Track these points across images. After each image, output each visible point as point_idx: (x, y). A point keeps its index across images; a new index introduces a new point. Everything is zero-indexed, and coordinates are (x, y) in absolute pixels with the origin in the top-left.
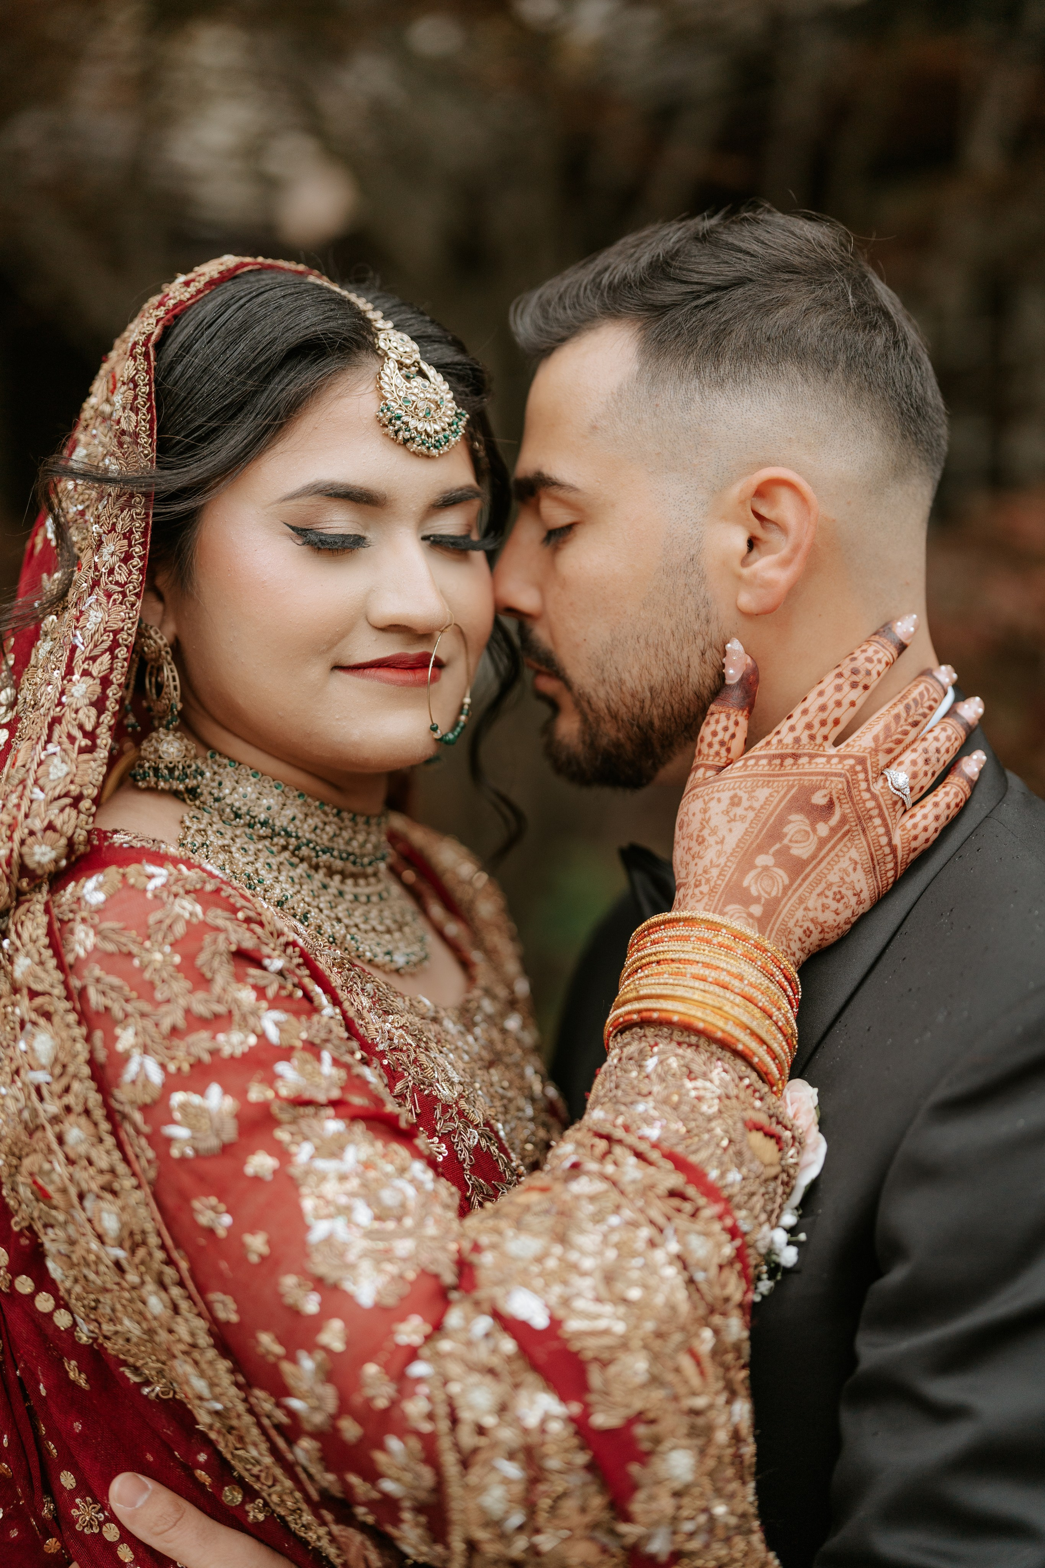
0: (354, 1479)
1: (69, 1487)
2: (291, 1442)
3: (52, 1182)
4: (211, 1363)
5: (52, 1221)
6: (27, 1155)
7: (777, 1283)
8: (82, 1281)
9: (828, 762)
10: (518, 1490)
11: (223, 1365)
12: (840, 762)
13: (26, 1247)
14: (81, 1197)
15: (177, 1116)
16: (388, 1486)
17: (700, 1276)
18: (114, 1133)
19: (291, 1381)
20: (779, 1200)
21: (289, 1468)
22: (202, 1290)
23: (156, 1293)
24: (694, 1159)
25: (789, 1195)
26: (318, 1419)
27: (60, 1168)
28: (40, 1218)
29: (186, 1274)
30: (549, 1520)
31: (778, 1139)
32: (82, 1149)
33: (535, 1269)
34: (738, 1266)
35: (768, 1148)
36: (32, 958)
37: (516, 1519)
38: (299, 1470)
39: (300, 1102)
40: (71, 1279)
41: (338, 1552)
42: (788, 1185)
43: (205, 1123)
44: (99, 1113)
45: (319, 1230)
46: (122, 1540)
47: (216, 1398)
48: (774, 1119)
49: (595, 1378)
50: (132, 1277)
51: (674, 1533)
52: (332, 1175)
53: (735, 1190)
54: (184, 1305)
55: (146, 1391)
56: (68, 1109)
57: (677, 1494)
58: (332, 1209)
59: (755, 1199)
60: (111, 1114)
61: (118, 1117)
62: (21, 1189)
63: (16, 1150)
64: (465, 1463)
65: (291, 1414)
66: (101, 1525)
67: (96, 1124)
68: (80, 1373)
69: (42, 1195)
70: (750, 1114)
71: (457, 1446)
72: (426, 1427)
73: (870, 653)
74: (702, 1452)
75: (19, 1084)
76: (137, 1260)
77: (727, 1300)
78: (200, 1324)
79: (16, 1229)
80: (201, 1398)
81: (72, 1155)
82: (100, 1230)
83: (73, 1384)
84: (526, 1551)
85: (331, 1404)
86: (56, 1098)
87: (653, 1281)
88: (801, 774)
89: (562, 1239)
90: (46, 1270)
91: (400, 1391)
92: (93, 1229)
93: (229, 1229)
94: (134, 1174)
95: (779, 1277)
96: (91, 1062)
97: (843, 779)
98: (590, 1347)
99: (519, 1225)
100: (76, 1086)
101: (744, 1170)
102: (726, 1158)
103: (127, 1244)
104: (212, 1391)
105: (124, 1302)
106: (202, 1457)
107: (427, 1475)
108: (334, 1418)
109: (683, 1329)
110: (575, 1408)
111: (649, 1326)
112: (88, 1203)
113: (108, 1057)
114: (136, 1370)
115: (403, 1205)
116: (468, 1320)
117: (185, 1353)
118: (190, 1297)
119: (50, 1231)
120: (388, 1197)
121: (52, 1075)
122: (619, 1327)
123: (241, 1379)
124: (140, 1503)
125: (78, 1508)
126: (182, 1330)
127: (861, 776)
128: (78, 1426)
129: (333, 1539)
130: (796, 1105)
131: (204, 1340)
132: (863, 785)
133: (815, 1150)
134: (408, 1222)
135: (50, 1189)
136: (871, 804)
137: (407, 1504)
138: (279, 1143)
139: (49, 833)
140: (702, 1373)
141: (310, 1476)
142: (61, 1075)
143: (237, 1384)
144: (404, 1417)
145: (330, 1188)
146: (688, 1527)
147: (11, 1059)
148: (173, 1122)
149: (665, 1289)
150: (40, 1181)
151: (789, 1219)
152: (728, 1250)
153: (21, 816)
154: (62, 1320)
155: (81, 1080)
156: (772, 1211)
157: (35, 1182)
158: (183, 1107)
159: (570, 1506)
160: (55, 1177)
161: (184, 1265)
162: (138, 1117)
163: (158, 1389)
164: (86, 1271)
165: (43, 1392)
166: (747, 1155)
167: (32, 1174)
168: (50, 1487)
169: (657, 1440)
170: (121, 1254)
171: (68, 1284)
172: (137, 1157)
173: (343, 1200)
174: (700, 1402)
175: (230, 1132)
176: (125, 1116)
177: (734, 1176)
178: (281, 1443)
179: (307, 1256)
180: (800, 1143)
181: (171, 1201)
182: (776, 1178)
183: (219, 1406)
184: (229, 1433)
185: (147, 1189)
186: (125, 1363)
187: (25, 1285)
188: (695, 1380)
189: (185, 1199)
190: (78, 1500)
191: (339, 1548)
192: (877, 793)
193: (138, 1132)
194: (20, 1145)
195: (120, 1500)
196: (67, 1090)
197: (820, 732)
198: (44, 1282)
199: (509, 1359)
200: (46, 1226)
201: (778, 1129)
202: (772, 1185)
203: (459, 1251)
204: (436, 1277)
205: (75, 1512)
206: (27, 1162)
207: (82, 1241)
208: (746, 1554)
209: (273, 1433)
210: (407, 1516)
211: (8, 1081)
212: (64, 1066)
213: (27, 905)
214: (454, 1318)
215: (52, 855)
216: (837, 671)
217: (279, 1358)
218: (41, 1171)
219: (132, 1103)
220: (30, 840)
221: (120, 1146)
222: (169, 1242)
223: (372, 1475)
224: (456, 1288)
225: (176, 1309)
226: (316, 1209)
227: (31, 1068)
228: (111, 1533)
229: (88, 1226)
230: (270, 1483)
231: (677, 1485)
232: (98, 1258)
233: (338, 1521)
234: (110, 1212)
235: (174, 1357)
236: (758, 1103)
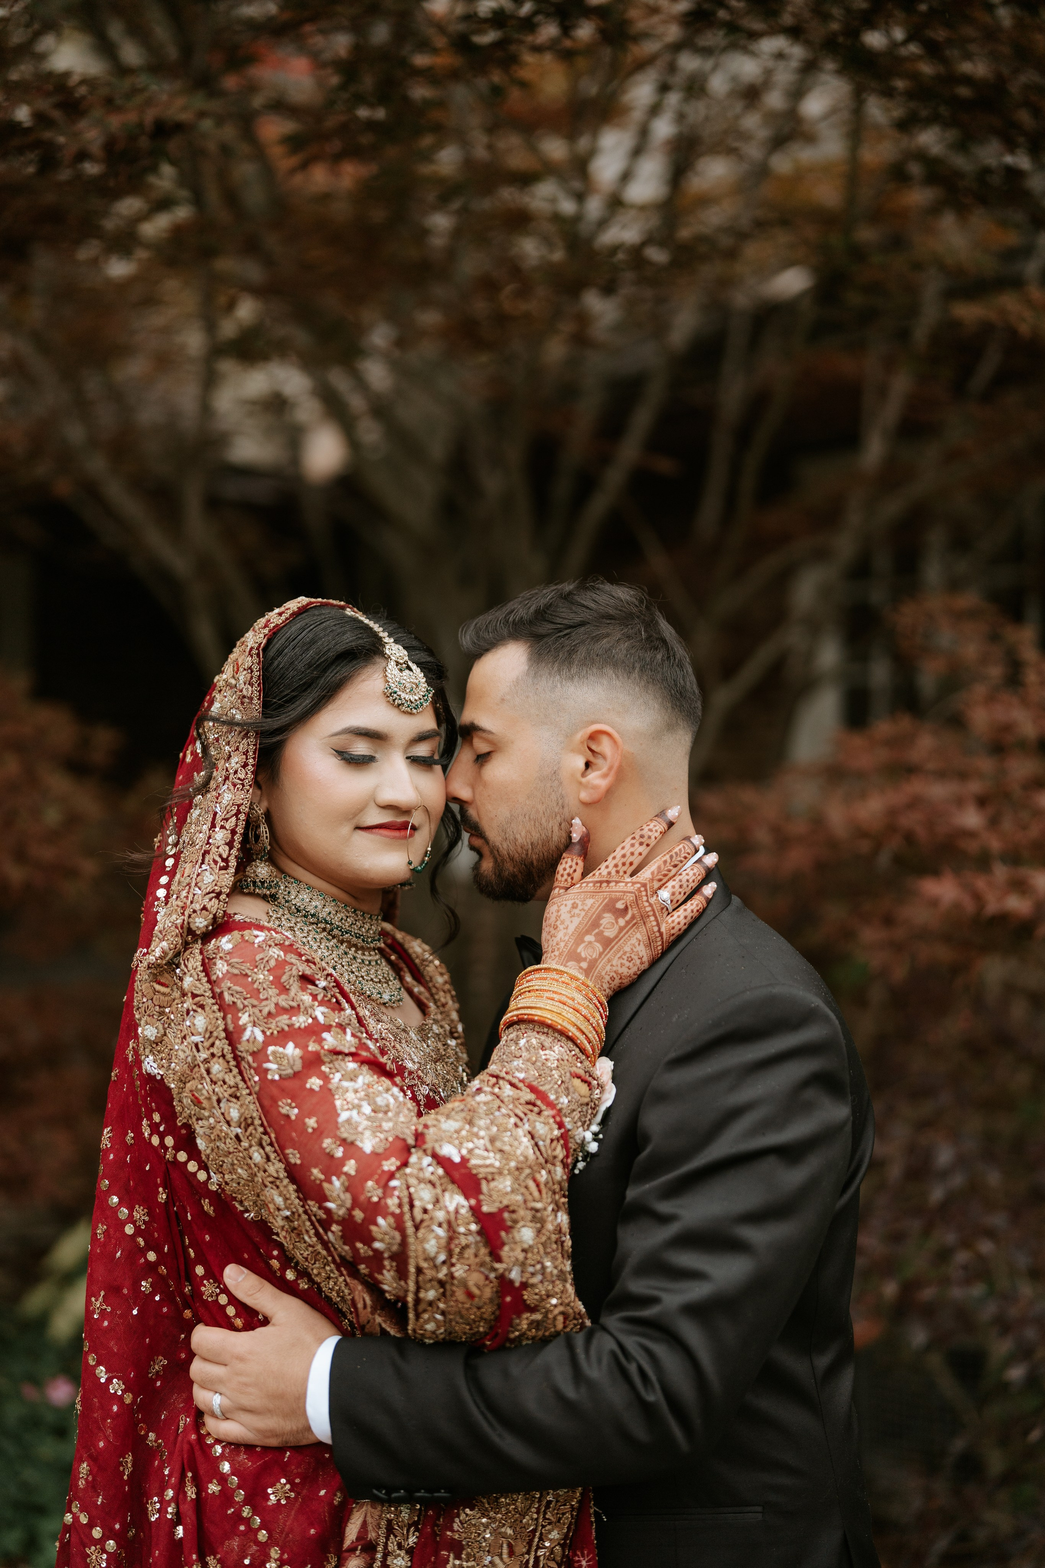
0: (359, 1245)
1: (200, 1275)
2: (327, 1229)
3: (202, 1094)
4: (285, 1187)
5: (201, 1116)
6: (189, 1081)
7: (588, 1163)
8: (216, 1150)
9: (626, 885)
10: (443, 1242)
11: (292, 1187)
12: (632, 886)
13: (184, 1134)
14: (219, 1101)
15: (271, 1058)
16: (377, 1245)
17: (541, 1143)
18: (238, 1066)
19: (328, 1193)
20: (589, 1117)
21: (325, 1244)
22: (282, 1148)
23: (258, 1151)
24: (542, 1088)
25: (595, 1115)
26: (342, 1212)
27: (207, 1086)
28: (195, 1115)
29: (274, 1140)
30: (458, 1260)
31: (589, 1084)
32: (220, 1076)
33: (455, 1136)
34: (562, 1142)
35: (583, 1088)
36: (193, 977)
37: (442, 1257)
38: (330, 1245)
39: (336, 1053)
40: (210, 1148)
41: (349, 1292)
42: (595, 1107)
43: (285, 1062)
44: (229, 1056)
45: (344, 1116)
46: (229, 1303)
47: (287, 1208)
48: (587, 1074)
49: (484, 1186)
50: (245, 1144)
51: (522, 1272)
52: (351, 1090)
53: (564, 1106)
54: (272, 1156)
55: (246, 1215)
56: (213, 1055)
57: (524, 1251)
58: (350, 1106)
59: (575, 1113)
60: (236, 1058)
61: (240, 1059)
62: (185, 1101)
63: (183, 1079)
64: (417, 1227)
65: (328, 1211)
66: (217, 1295)
67: (228, 1062)
68: (210, 1206)
69: (197, 1102)
70: (574, 1069)
71: (413, 1218)
72: (398, 1211)
73: (651, 826)
74: (539, 1232)
75: (185, 1044)
76: (248, 1134)
77: (555, 1157)
78: (281, 1166)
79: (179, 1124)
80: (279, 1209)
81: (214, 1079)
82: (228, 1119)
83: (206, 1214)
84: (446, 1275)
85: (349, 1203)
86: (206, 1050)
87: (516, 1143)
88: (611, 892)
89: (471, 1123)
90: (196, 1144)
91: (384, 1193)
92: (225, 1118)
93: (297, 1116)
94: (248, 1088)
95: (588, 1160)
96: (225, 1030)
97: (633, 895)
98: (482, 1172)
99: (448, 1117)
100: (217, 1042)
101: (570, 1098)
102: (560, 1090)
103: (243, 1125)
104: (285, 1204)
105: (239, 1158)
106: (275, 1253)
107: (397, 1235)
108: (350, 1210)
109: (530, 1167)
110: (473, 1202)
111: (513, 1164)
112: (222, 1105)
113: (234, 1028)
114: (241, 1202)
115: (387, 1106)
116: (420, 1159)
117: (271, 1183)
118: (275, 1151)
119: (200, 1122)
120: (380, 1101)
121: (204, 1037)
122: (497, 1164)
123: (301, 1196)
124: (240, 1279)
125: (205, 1286)
126: (271, 1169)
127: (644, 893)
128: (207, 1238)
129: (347, 1285)
130: (601, 1070)
131: (282, 1174)
132: (645, 898)
133: (610, 1093)
134: (390, 1114)
135: (201, 1098)
136: (648, 909)
137: (386, 1255)
138: (324, 1073)
139: (204, 911)
140: (540, 1191)
141: (336, 1249)
142: (209, 1038)
143: (298, 1197)
144: (386, 1205)
145: (350, 1096)
146: (531, 1269)
147: (181, 1031)
148: (269, 1061)
149: (522, 1148)
150: (196, 1094)
151: (595, 1128)
152: (556, 1133)
153: (189, 902)
154: (202, 1176)
155: (220, 1040)
156: (585, 1122)
157: (193, 1095)
158: (274, 1053)
159: (469, 1253)
160: (204, 1092)
161: (273, 1136)
162: (250, 1059)
163: (252, 1215)
164: (218, 1144)
165: (189, 1218)
166: (571, 1090)
167: (191, 1091)
168: (190, 1276)
169: (515, 1222)
170: (239, 1131)
171: (208, 1151)
172: (250, 1079)
173: (356, 1101)
174: (539, 1205)
175: (298, 1066)
176: (243, 1059)
177: (564, 1100)
178: (321, 1231)
179: (338, 1129)
180: (602, 1087)
181: (267, 1103)
182: (587, 1104)
183: (288, 1213)
184: (292, 1231)
185: (255, 1096)
186: (235, 1199)
187: (182, 1156)
188: (536, 1194)
189: (275, 1101)
190: (205, 1282)
191: (350, 1289)
192: (653, 903)
193: (250, 1067)
194: (185, 1076)
195: (230, 1277)
196: (213, 1045)
197: (622, 869)
198: (194, 1153)
199: (440, 1178)
200: (198, 1119)
201: (590, 1079)
202: (585, 1109)
203: (416, 1130)
204: (404, 1140)
205: (203, 1289)
206: (188, 1085)
207: (218, 1127)
208: (562, 1292)
209: (317, 1224)
210: (386, 1263)
211: (180, 1042)
212: (211, 1033)
213: (190, 950)
214: (413, 1159)
215: (205, 923)
216: (633, 836)
217: (321, 1181)
218: (197, 1089)
219: (247, 1051)
220: (193, 915)
221: (241, 1073)
222: (265, 1123)
223: (369, 1240)
224: (414, 1147)
225: (268, 1159)
226: (342, 1105)
227: (193, 1035)
228: (223, 1299)
229: (222, 1117)
230: (313, 1262)
231: (526, 1246)
232: (227, 1134)
233: (350, 1275)
234: (234, 1108)
235: (266, 1186)
236: (579, 1065)
